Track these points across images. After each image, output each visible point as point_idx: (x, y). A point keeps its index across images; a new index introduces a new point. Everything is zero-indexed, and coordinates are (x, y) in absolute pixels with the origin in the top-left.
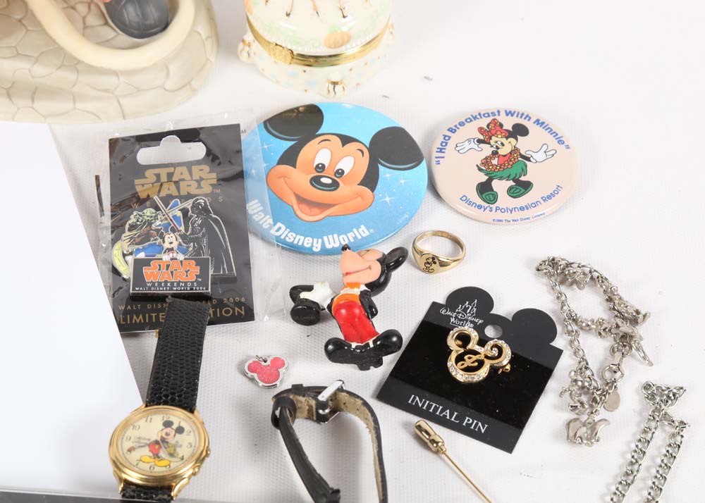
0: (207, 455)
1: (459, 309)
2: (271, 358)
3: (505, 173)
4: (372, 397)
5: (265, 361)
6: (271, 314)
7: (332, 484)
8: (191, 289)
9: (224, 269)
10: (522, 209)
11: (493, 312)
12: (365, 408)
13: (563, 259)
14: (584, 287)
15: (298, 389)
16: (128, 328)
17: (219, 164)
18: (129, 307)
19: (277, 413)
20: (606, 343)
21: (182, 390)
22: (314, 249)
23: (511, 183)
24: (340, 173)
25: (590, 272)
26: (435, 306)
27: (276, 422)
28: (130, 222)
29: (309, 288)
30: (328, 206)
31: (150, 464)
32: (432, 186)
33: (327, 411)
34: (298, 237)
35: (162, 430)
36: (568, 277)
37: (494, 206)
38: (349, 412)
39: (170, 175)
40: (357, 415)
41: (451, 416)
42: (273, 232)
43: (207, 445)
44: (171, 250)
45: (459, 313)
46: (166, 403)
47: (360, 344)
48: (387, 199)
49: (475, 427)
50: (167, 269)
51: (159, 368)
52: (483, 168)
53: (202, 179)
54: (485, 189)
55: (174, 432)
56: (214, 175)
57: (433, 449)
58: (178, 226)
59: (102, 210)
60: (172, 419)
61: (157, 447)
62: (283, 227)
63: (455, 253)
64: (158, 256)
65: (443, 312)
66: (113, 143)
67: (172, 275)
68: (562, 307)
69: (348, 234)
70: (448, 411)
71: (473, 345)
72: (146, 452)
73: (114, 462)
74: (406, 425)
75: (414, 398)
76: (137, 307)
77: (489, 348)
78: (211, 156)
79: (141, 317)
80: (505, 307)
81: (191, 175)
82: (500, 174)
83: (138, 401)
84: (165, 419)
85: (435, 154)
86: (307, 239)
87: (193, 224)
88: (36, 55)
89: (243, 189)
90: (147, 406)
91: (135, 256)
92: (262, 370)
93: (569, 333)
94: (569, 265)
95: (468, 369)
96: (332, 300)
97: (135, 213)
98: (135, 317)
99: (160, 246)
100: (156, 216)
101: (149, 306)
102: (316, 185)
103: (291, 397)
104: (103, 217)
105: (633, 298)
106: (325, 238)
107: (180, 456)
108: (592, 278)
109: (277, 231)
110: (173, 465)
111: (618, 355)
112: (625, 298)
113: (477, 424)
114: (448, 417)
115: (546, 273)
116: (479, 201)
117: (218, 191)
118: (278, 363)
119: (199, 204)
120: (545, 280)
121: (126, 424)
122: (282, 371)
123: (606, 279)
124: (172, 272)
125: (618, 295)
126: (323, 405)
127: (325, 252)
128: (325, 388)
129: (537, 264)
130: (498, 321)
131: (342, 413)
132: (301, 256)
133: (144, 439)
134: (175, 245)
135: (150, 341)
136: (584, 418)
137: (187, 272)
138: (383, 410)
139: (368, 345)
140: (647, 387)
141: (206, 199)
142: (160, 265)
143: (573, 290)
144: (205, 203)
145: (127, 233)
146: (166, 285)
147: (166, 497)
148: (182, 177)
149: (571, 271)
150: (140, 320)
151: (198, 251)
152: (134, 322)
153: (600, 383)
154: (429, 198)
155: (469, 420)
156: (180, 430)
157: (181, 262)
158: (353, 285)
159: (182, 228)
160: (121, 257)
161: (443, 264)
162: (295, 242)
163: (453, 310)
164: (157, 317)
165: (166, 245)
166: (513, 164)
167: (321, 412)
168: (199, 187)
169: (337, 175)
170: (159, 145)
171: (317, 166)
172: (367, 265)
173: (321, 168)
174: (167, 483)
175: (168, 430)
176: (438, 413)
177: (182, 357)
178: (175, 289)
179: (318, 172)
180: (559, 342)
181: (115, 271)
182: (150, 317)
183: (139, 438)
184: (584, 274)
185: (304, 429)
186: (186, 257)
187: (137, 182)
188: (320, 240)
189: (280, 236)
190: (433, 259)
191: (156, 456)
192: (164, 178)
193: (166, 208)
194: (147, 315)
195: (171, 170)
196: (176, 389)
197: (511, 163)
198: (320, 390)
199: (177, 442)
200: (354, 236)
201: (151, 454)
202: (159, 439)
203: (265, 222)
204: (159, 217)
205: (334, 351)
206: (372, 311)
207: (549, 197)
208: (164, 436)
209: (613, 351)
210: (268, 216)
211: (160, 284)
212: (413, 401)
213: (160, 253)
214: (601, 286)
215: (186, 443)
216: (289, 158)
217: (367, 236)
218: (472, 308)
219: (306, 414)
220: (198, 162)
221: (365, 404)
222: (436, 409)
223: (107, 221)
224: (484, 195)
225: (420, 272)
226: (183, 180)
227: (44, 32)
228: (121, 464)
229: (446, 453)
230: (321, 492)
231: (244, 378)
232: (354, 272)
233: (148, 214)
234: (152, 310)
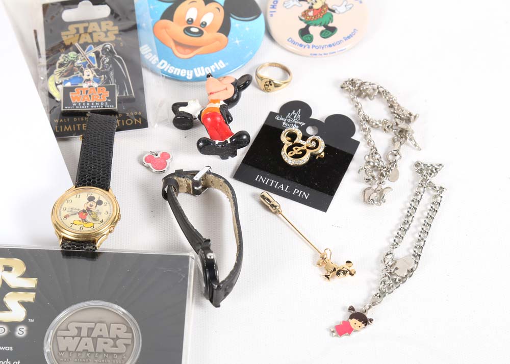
0: (119, 219)
1: (289, 116)
2: (161, 152)
3: (318, 22)
4: (231, 177)
5: (157, 155)
6: (160, 123)
7: (205, 236)
8: (104, 107)
9: (126, 93)
10: (330, 46)
11: (312, 117)
12: (226, 185)
13: (359, 80)
14: (373, 98)
15: (179, 173)
16: (61, 135)
17: (120, 20)
18: (61, 120)
19: (166, 189)
20: (389, 136)
21: (100, 176)
22: (188, 78)
23: (323, 28)
24: (204, 24)
25: (378, 88)
26: (272, 115)
27: (166, 195)
28: (59, 61)
29: (185, 104)
30: (197, 47)
31: (80, 226)
32: (268, 32)
33: (200, 187)
34: (177, 69)
36: (362, 91)
37: (311, 45)
38: (215, 188)
39: (86, 29)
40: (221, 190)
41: (285, 188)
42: (159, 66)
43: (118, 212)
44: (88, 80)
45: (288, 118)
46: (89, 185)
47: (221, 141)
48: (237, 42)
49: (301, 195)
50: (87, 94)
51: (84, 161)
52: (303, 18)
53: (108, 31)
54: (304, 33)
55: (95, 204)
56: (116, 28)
57: (273, 211)
58: (93, 64)
59: (39, 54)
60: (94, 195)
61: (84, 214)
62: (166, 63)
63: (285, 78)
64: (80, 85)
65: (277, 118)
66: (45, 7)
67: (90, 97)
68: (359, 112)
69: (211, 67)
70: (282, 185)
71: (298, 140)
73: (55, 225)
74: (254, 195)
75: (259, 177)
76: (67, 120)
77: (310, 142)
78: (114, 15)
79: (70, 127)
80: (319, 114)
81: (100, 28)
82: (314, 22)
83: (71, 184)
84: (89, 196)
85: (270, 10)
86: (183, 70)
87: (103, 62)
89: (137, 37)
90: (76, 187)
91: (64, 84)
92: (155, 161)
93: (364, 130)
94: (363, 84)
95: (296, 157)
96: (201, 112)
97: (62, 55)
98: (66, 127)
99: (81, 78)
100: (77, 57)
101: (75, 119)
102: (188, 33)
103: (175, 178)
104: (41, 59)
105: (407, 105)
106: (195, 70)
107: (101, 220)
108: (379, 92)
109: (162, 65)
110: (96, 226)
111: (397, 144)
112: (402, 105)
113: (302, 193)
114: (282, 189)
115: (347, 90)
116: (301, 42)
117: (120, 39)
118: (165, 156)
119: (107, 48)
120: (347, 94)
121: (62, 200)
122: (168, 161)
123: (388, 92)
124: (90, 96)
125: (397, 103)
126: (196, 183)
127: (195, 79)
128: (198, 171)
129: (341, 84)
130: (315, 123)
131: (210, 188)
132: (179, 83)
133: (75, 209)
134: (91, 77)
135: (77, 143)
136: (375, 187)
137: (100, 95)
138: (238, 186)
139: (226, 142)
140: (417, 164)
141: (112, 45)
142: (81, 91)
143: (366, 100)
144: (111, 47)
145: (58, 70)
146: (86, 105)
147: (91, 247)
148: (94, 30)
149: (365, 88)
150: (70, 129)
151: (107, 81)
152: (65, 130)
153: (385, 164)
154: (266, 40)
155: (297, 191)
156: (100, 203)
157: (96, 88)
158: (215, 101)
159: (96, 65)
160: (54, 86)
161: (277, 86)
162: (175, 73)
163: (284, 117)
164: (81, 127)
165: (85, 77)
166: (324, 15)
167: (196, 188)
168: (107, 36)
169: (203, 26)
170: (77, 7)
171: (188, 20)
172: (225, 87)
173: (190, 21)
174: (92, 239)
175: (91, 203)
176: (275, 187)
177: (99, 153)
178: (92, 107)
179: (189, 24)
180: (356, 137)
181: (51, 96)
182: (76, 127)
183: (72, 209)
184: (374, 89)
185: (185, 200)
186: (100, 85)
187: (63, 33)
188: (192, 71)
189: (164, 69)
190: (270, 82)
191: (84, 220)
192: (81, 31)
193: (84, 50)
194: (74, 126)
195: (86, 25)
196: (96, 175)
197: (322, 14)
198: (195, 173)
200: (215, 68)
201: (80, 219)
202: (85, 209)
203: (152, 60)
204: (79, 58)
205: (203, 146)
206: (228, 118)
207: (349, 37)
209: (394, 141)
210: (155, 56)
211: (82, 104)
212: (258, 179)
213: (81, 83)
214: (385, 97)
215: (104, 212)
216: (168, 15)
217: (224, 68)
218: (297, 115)
219: (185, 190)
220: (105, 19)
221: (226, 182)
222: (274, 184)
223: (43, 61)
224: (304, 37)
225: (261, 92)
226: (95, 32)
228: (60, 226)
229: (282, 213)
230: (197, 242)
231: (142, 167)
232: (215, 93)
233: (72, 56)
234: (78, 122)
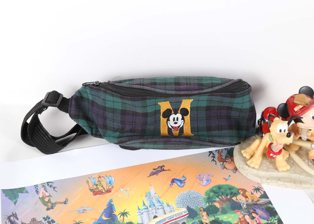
88: (300, 173)
227: (299, 166)
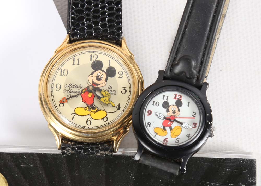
31: (85, 118)
35: (92, 73)
55: (105, 74)
60: (101, 58)
61: (90, 95)
72: (79, 102)
84: (93, 59)
107: (116, 105)
110: (111, 117)
133: (75, 86)
156: (111, 72)
174: (107, 138)
175: (98, 73)
183: (70, 86)
191: (91, 107)
199: (110, 87)
201: (85, 105)
208: (97, 82)
